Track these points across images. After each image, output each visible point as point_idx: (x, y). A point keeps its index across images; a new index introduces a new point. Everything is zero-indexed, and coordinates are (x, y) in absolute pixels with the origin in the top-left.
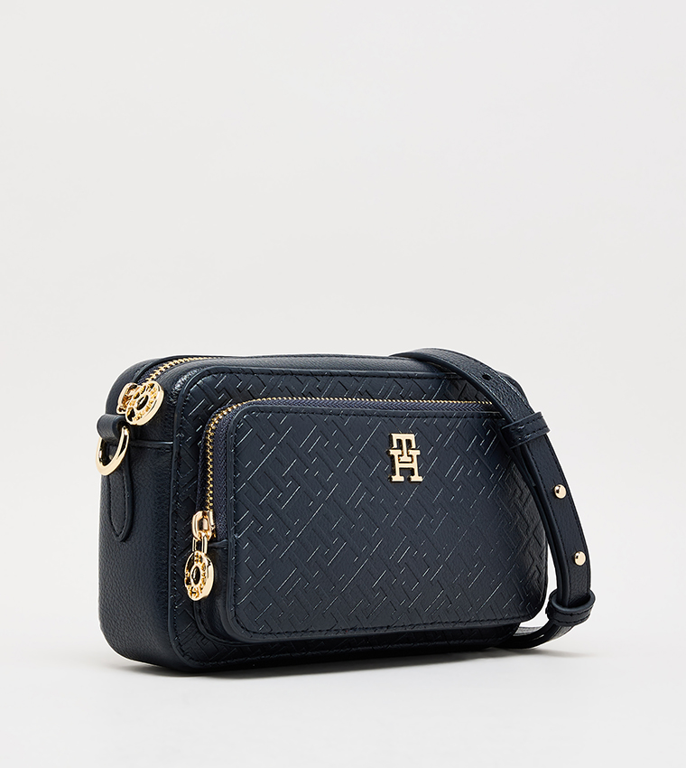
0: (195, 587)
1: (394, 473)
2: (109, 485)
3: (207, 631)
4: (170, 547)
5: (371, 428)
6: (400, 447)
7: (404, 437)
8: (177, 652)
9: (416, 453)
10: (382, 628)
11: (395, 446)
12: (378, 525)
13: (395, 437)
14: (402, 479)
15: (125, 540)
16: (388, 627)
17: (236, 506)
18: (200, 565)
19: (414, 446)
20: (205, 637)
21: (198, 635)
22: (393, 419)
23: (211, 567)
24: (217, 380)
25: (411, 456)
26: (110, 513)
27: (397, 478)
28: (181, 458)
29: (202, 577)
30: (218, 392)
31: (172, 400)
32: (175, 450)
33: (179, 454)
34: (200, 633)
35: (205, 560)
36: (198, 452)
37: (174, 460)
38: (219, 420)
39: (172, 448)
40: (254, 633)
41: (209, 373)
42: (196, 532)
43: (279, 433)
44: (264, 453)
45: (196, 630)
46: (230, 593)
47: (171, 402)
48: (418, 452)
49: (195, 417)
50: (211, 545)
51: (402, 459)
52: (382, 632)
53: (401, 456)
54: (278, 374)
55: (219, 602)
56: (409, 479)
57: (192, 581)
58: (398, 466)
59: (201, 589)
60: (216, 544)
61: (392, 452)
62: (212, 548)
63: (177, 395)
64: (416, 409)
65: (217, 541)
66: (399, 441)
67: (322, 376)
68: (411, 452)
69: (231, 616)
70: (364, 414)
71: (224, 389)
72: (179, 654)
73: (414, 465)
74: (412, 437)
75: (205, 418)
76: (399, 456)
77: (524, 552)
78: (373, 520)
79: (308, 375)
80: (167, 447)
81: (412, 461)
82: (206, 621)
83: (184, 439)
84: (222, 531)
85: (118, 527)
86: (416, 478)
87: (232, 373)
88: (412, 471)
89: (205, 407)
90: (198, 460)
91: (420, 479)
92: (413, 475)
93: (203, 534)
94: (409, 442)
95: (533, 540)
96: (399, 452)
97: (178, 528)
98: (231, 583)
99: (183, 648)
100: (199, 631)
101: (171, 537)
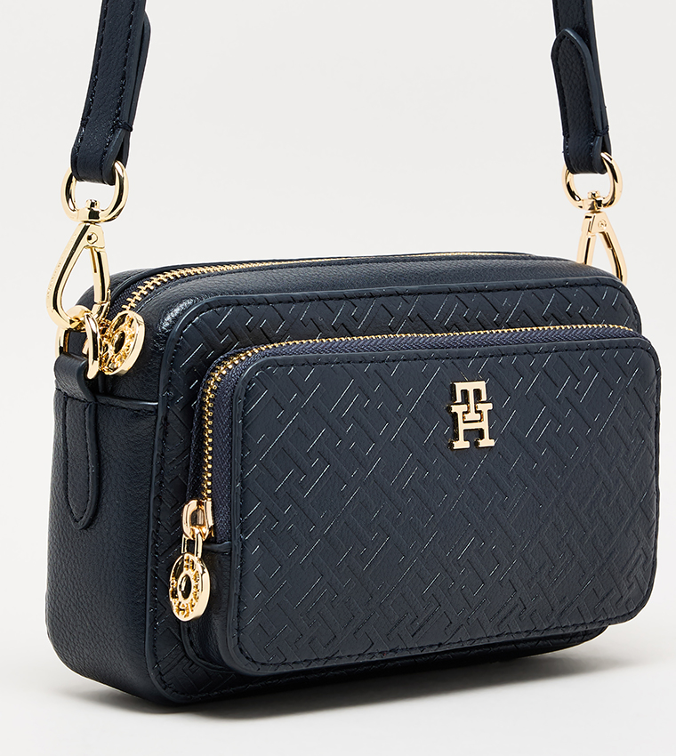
0: (184, 602)
1: (456, 437)
2: (66, 451)
3: (197, 655)
4: (151, 543)
5: (427, 376)
6: (465, 401)
7: (470, 387)
8: (156, 683)
9: (486, 408)
10: (431, 646)
11: (459, 400)
12: (433, 510)
13: (460, 386)
14: (467, 445)
15: (86, 528)
16: (440, 645)
17: (243, 496)
18: (191, 573)
19: (484, 398)
20: (193, 663)
21: (185, 661)
22: (457, 361)
23: (206, 576)
24: (220, 315)
25: (480, 412)
26: (66, 489)
27: (461, 444)
28: (168, 424)
29: (193, 590)
30: (221, 333)
31: (157, 345)
32: (160, 414)
33: (166, 419)
34: (188, 658)
35: (198, 566)
36: (192, 417)
37: (158, 427)
38: (222, 376)
39: (157, 410)
40: (263, 664)
41: (209, 306)
42: (187, 528)
43: (303, 394)
44: (282, 422)
45: (182, 654)
46: (233, 612)
47: (157, 348)
48: (490, 406)
49: (190, 369)
50: (207, 547)
51: (468, 417)
52: (431, 651)
53: (467, 412)
54: (301, 301)
55: (217, 623)
56: (477, 444)
57: (179, 594)
58: (462, 427)
59: (192, 606)
60: (216, 547)
61: (455, 409)
62: (208, 550)
63: (164, 338)
64: (488, 344)
65: (215, 543)
66: (465, 393)
67: (360, 298)
68: (480, 407)
69: (232, 643)
70: (418, 358)
71: (228, 329)
72: (158, 687)
73: (484, 425)
74: (481, 385)
75: (202, 369)
76: (464, 413)
77: (626, 532)
78: (426, 505)
79: (340, 299)
80: (150, 409)
81: (482, 417)
82: (196, 643)
83: (174, 398)
84: (223, 528)
85: (77, 510)
86: (486, 442)
87: (239, 305)
88: (480, 433)
89: (202, 354)
90: (192, 427)
91: (492, 443)
92: (482, 438)
93: (197, 531)
94: (477, 393)
95: (640, 515)
96: (464, 407)
97: (161, 518)
98: (234, 600)
99: (165, 678)
100: (186, 655)
101: (151, 530)
